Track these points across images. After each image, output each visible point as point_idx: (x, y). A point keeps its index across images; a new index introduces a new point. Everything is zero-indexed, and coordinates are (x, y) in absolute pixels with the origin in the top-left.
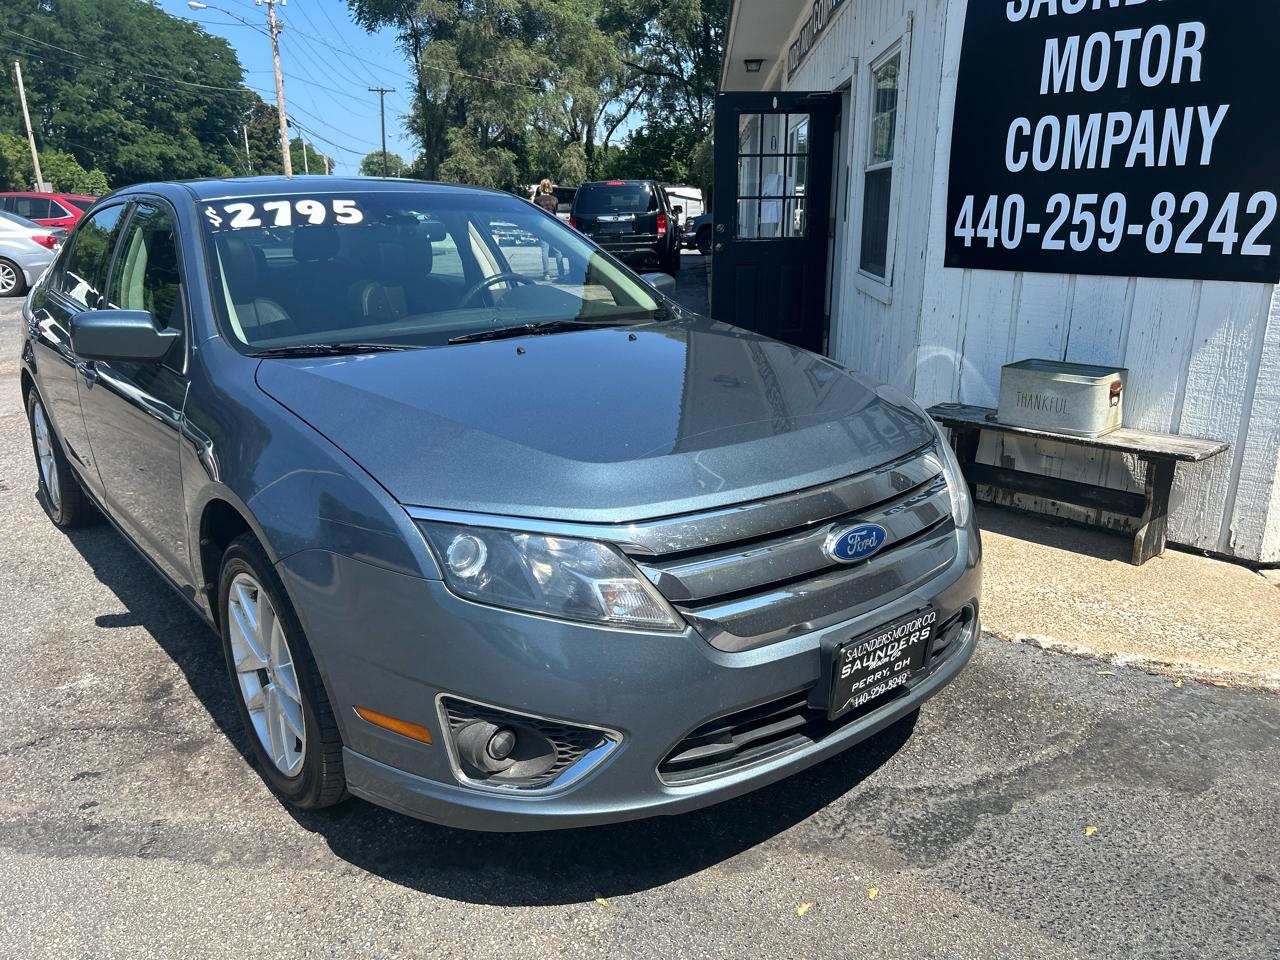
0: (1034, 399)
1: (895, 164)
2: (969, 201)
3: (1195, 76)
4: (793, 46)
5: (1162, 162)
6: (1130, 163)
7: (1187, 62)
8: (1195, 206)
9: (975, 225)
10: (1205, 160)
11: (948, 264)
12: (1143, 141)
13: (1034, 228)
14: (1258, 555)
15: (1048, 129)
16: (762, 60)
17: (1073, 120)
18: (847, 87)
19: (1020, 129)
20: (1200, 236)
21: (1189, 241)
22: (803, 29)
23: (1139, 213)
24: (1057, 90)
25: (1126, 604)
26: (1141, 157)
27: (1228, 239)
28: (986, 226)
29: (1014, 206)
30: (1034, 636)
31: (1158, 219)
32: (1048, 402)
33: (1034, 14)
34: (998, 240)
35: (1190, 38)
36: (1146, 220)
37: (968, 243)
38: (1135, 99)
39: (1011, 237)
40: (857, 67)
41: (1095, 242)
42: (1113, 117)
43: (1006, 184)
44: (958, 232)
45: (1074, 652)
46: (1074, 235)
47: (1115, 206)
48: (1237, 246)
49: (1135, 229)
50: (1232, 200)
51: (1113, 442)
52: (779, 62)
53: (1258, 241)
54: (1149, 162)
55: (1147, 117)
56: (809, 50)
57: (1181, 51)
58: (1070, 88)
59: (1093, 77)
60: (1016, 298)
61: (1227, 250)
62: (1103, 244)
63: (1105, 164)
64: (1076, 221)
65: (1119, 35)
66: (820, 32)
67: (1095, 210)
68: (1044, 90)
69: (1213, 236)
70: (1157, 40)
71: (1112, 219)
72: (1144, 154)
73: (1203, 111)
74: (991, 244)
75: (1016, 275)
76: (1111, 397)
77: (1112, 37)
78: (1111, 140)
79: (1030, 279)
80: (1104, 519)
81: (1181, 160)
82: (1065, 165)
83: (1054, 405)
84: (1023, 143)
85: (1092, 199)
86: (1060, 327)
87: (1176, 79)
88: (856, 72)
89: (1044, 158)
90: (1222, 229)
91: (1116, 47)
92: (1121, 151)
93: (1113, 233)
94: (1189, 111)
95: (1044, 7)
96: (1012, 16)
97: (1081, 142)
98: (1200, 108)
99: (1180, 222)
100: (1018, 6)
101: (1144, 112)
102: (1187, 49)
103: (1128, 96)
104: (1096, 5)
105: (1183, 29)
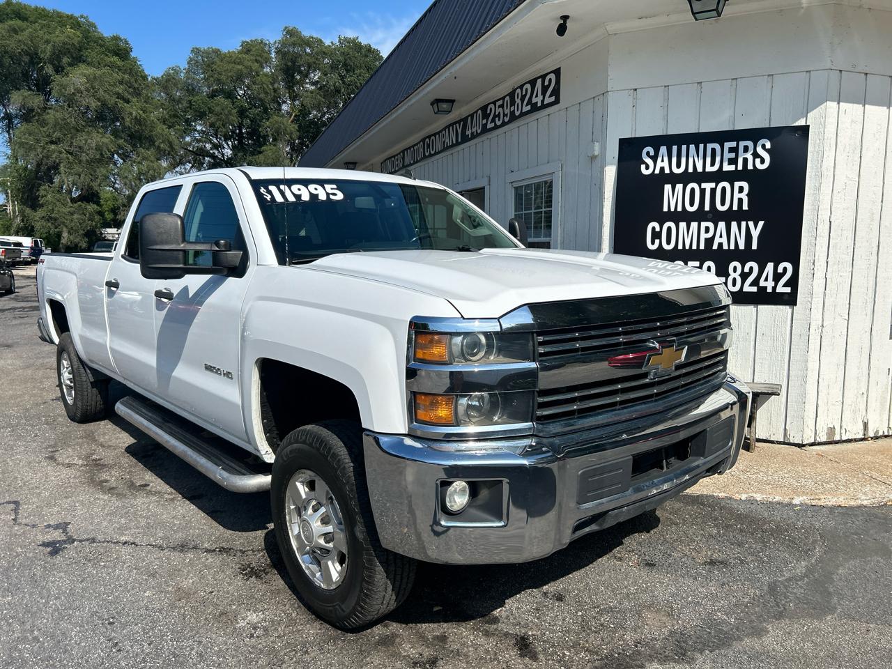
3: (745, 207)
5: (732, 247)
6: (715, 247)
7: (740, 200)
8: (751, 269)
10: (754, 246)
12: (721, 236)
14: (802, 440)
15: (669, 229)
17: (683, 225)
19: (654, 228)
20: (755, 283)
21: (750, 285)
22: (407, 149)
23: (722, 271)
24: (672, 209)
26: (720, 245)
27: (769, 285)
30: (750, 495)
31: (732, 275)
33: (657, 171)
35: (741, 190)
36: (727, 275)
38: (715, 216)
40: (489, 181)
42: (704, 224)
47: (709, 267)
48: (774, 288)
50: (770, 266)
53: (784, 286)
54: (725, 247)
55: (722, 225)
56: (415, 163)
57: (737, 195)
58: (679, 209)
59: (692, 204)
61: (769, 290)
63: (702, 247)
65: (704, 185)
66: (431, 155)
68: (665, 209)
69: (762, 283)
70: (724, 189)
72: (722, 243)
73: (751, 224)
77: (700, 186)
78: (703, 236)
81: (742, 246)
82: (680, 247)
84: (657, 235)
85: (697, 264)
87: (735, 207)
88: (489, 185)
89: (669, 242)
90: (766, 280)
91: (703, 191)
92: (709, 242)
94: (744, 224)
95: (662, 169)
96: (644, 171)
97: (688, 235)
98: (749, 222)
99: (744, 276)
100: (647, 167)
101: (720, 223)
102: (740, 194)
103: (711, 215)
104: (691, 170)
105: (737, 184)
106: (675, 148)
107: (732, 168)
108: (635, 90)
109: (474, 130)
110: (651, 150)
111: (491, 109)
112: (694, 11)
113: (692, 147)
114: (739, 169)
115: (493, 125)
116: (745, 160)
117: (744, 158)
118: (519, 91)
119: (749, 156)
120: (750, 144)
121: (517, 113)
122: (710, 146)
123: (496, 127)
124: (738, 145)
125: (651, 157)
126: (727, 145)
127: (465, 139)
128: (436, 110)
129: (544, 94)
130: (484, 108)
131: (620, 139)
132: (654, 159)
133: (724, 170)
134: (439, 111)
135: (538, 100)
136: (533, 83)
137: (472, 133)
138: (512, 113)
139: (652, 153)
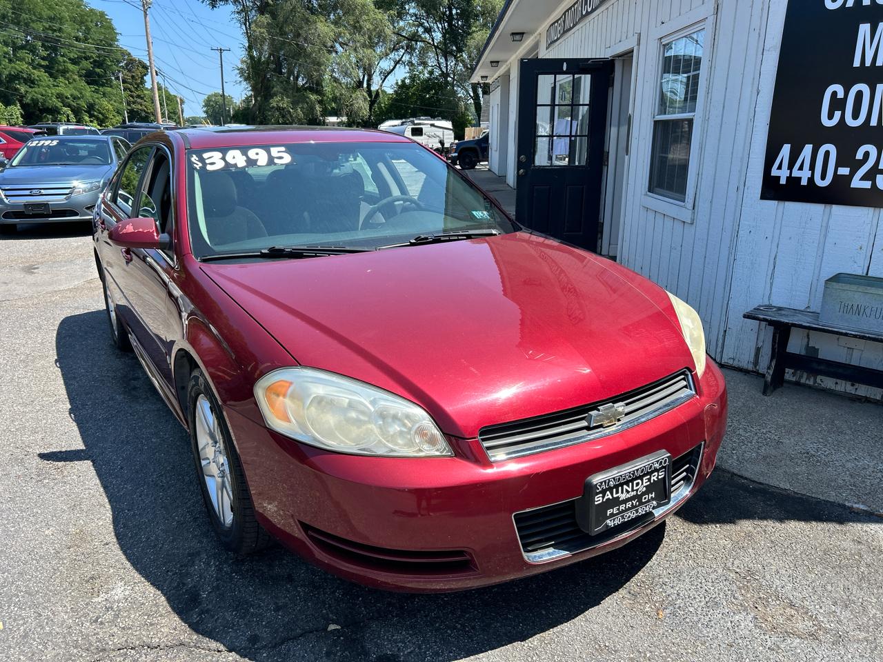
0: (855, 308)
1: (697, 116)
2: (786, 149)
4: (554, 23)
9: (791, 167)
11: (763, 197)
13: (844, 171)
15: (859, 95)
16: (523, 33)
18: (627, 56)
19: (834, 94)
22: (568, 10)
28: (801, 168)
29: (827, 153)
32: (868, 311)
33: (850, 4)
34: (811, 180)
37: (783, 181)
39: (823, 177)
40: (639, 40)
43: (820, 136)
44: (774, 172)
46: (880, 178)
52: (536, 34)
56: (574, 26)
60: (824, 225)
64: (882, 166)
66: (588, 13)
68: (857, 63)
74: (804, 182)
75: (825, 207)
79: (838, 210)
82: (874, 123)
83: (873, 312)
84: (837, 104)
86: (864, 248)
88: (639, 44)
89: (856, 115)
96: (829, 5)
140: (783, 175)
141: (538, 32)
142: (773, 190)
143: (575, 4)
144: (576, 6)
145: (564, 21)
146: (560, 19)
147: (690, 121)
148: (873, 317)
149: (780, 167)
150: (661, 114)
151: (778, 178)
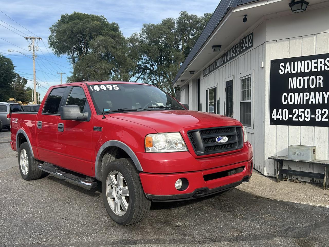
0: (296, 153)
1: (252, 101)
2: (275, 110)
3: (322, 86)
4: (206, 68)
5: (317, 103)
6: (310, 103)
7: (320, 83)
8: (325, 112)
9: (277, 115)
10: (326, 102)
11: (271, 124)
12: (312, 98)
13: (290, 116)
15: (291, 96)
16: (194, 71)
17: (297, 94)
18: (231, 82)
19: (285, 96)
20: (327, 118)
21: (325, 119)
22: (210, 65)
23: (313, 113)
24: (292, 88)
25: (325, 197)
26: (312, 102)
28: (279, 116)
29: (285, 111)
30: (308, 203)
31: (317, 114)
33: (286, 73)
34: (282, 119)
35: (320, 79)
36: (315, 115)
37: (275, 119)
38: (310, 90)
39: (285, 118)
40: (234, 78)
41: (304, 119)
42: (305, 94)
43: (283, 107)
44: (273, 117)
45: (318, 205)
46: (300, 118)
47: (308, 111)
49: (313, 116)
51: (315, 162)
54: (314, 103)
55: (312, 94)
56: (213, 70)
57: (318, 81)
58: (295, 87)
59: (300, 86)
60: (288, 131)
62: (306, 119)
63: (305, 103)
64: (300, 114)
65: (304, 78)
66: (218, 67)
67: (304, 112)
68: (289, 88)
70: (313, 79)
71: (308, 114)
72: (313, 101)
73: (324, 93)
75: (287, 126)
76: (313, 152)
79: (290, 127)
80: (314, 181)
81: (321, 102)
82: (296, 103)
83: (301, 154)
85: (303, 110)
86: (299, 137)
87: (318, 86)
89: (291, 101)
91: (304, 80)
93: (308, 117)
94: (321, 93)
95: (288, 71)
96: (281, 73)
97: (299, 98)
98: (323, 92)
99: (322, 115)
100: (282, 71)
101: (312, 93)
102: (319, 81)
103: (308, 90)
104: (299, 72)
105: (318, 77)
106: (292, 63)
107: (316, 70)
108: (276, 41)
109: (230, 57)
110: (283, 64)
111: (234, 48)
112: (293, 10)
113: (299, 62)
114: (318, 70)
115: (235, 55)
116: (321, 67)
117: (320, 66)
118: (242, 41)
119: (322, 65)
120: (323, 60)
121: (241, 50)
122: (306, 62)
123: (236, 56)
124: (318, 61)
125: (283, 67)
126: (314, 61)
127: (227, 61)
128: (214, 50)
129: (249, 43)
130: (232, 48)
131: (271, 60)
132: (284, 68)
133: (312, 71)
134: (215, 50)
135: (247, 45)
136: (245, 38)
137: (229, 58)
138: (240, 50)
139: (284, 65)
140: (275, 117)
141: (200, 70)
142: (273, 122)
143: (213, 63)
144: (213, 64)
145: (210, 69)
146: (208, 67)
147: (250, 103)
148: (301, 155)
149: (274, 115)
150: (242, 100)
151: (274, 118)
